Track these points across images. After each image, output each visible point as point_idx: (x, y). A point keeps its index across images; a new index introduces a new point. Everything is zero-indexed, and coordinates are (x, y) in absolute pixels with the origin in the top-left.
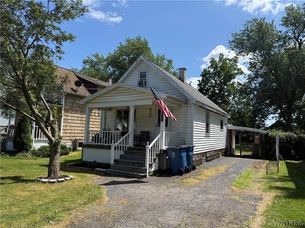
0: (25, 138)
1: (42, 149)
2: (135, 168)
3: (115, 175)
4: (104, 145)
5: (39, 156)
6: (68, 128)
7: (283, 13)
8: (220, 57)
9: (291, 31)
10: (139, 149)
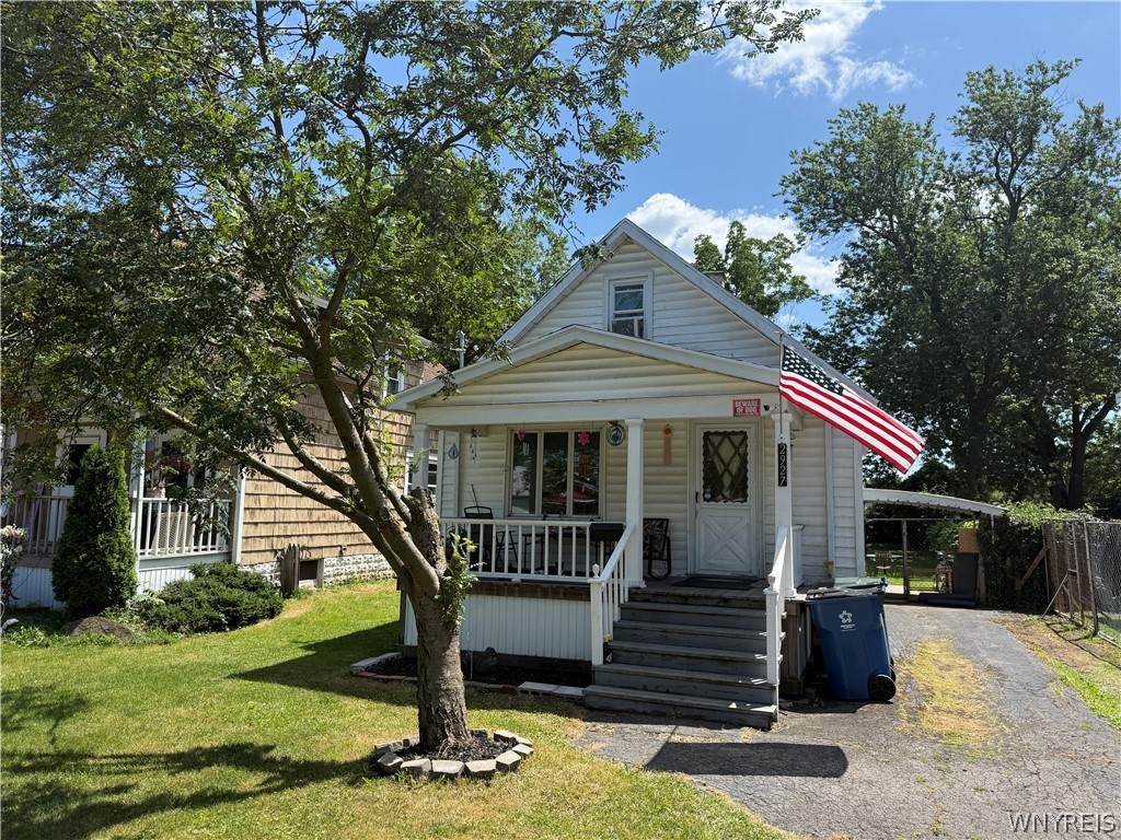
0: (111, 552)
1: (174, 596)
2: (721, 683)
3: (634, 712)
4: (510, 580)
5: (174, 628)
6: (264, 502)
7: (959, 95)
8: (732, 232)
9: (983, 157)
10: (680, 596)
